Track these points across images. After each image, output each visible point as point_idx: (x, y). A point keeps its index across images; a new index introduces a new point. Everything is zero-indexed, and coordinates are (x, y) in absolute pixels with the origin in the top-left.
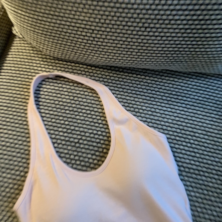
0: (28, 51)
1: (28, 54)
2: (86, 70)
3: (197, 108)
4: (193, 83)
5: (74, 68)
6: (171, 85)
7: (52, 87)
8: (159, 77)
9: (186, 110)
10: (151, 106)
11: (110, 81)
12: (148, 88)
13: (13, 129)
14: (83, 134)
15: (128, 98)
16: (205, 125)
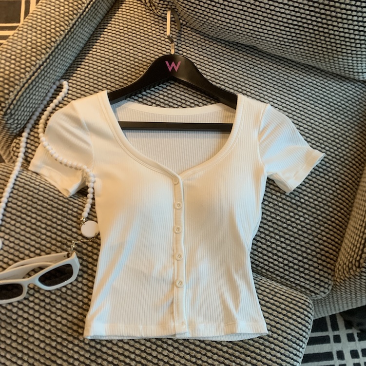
0: (140, 11)
1: (140, 15)
2: (199, 42)
3: (308, 104)
4: (310, 81)
5: (186, 38)
6: (286, 77)
7: (160, 51)
8: (275, 66)
9: (296, 103)
10: (261, 91)
11: (222, 58)
12: (262, 74)
13: (112, 81)
14: (184, 102)
15: (238, 78)
16: (312, 121)
